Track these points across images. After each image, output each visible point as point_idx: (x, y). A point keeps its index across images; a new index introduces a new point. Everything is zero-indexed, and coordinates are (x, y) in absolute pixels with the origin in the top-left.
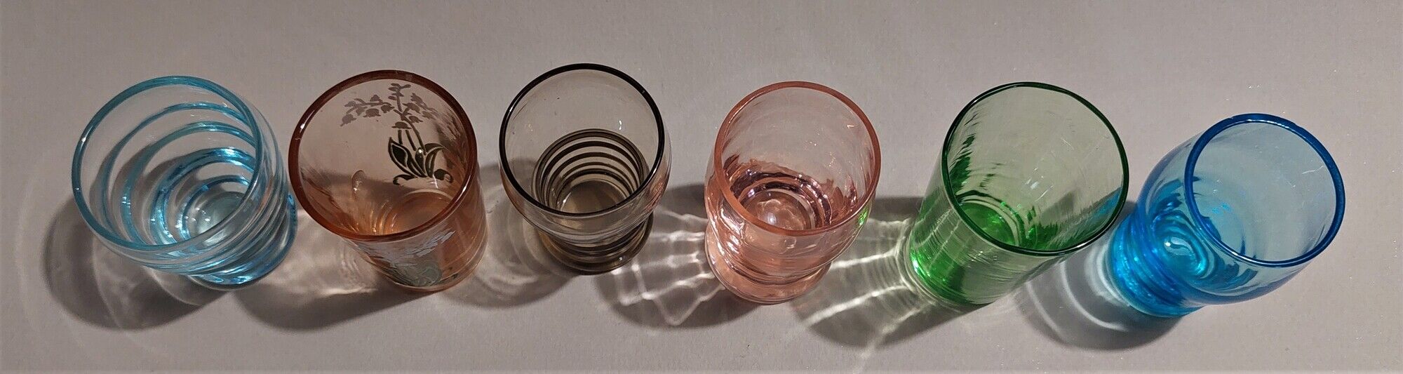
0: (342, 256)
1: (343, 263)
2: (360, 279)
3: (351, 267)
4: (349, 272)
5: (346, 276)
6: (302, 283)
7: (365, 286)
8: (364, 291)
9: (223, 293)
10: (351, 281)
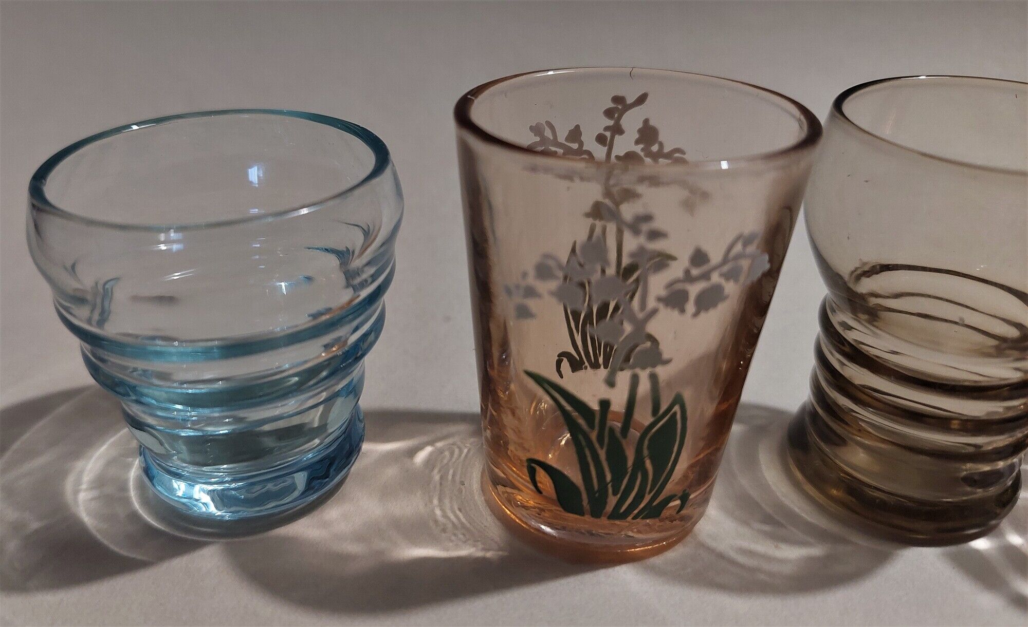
0: (436, 502)
1: (438, 512)
2: (470, 534)
3: (452, 517)
4: (450, 526)
5: (444, 530)
6: (359, 537)
7: (480, 546)
8: (480, 554)
9: (197, 546)
10: (453, 538)
